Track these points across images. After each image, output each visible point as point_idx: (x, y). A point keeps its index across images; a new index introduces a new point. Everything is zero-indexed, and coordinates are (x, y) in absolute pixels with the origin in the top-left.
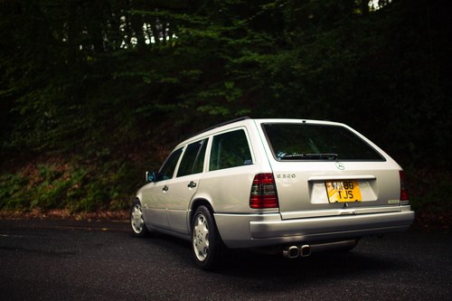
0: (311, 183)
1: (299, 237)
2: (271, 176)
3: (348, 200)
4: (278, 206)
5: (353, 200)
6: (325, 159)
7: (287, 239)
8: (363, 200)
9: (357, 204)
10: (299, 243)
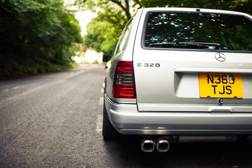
0: (179, 75)
1: (161, 131)
2: (130, 65)
3: (225, 96)
4: (135, 97)
5: (231, 96)
6: (204, 48)
7: (146, 131)
8: (244, 97)
9: (237, 101)
10: (155, 137)
